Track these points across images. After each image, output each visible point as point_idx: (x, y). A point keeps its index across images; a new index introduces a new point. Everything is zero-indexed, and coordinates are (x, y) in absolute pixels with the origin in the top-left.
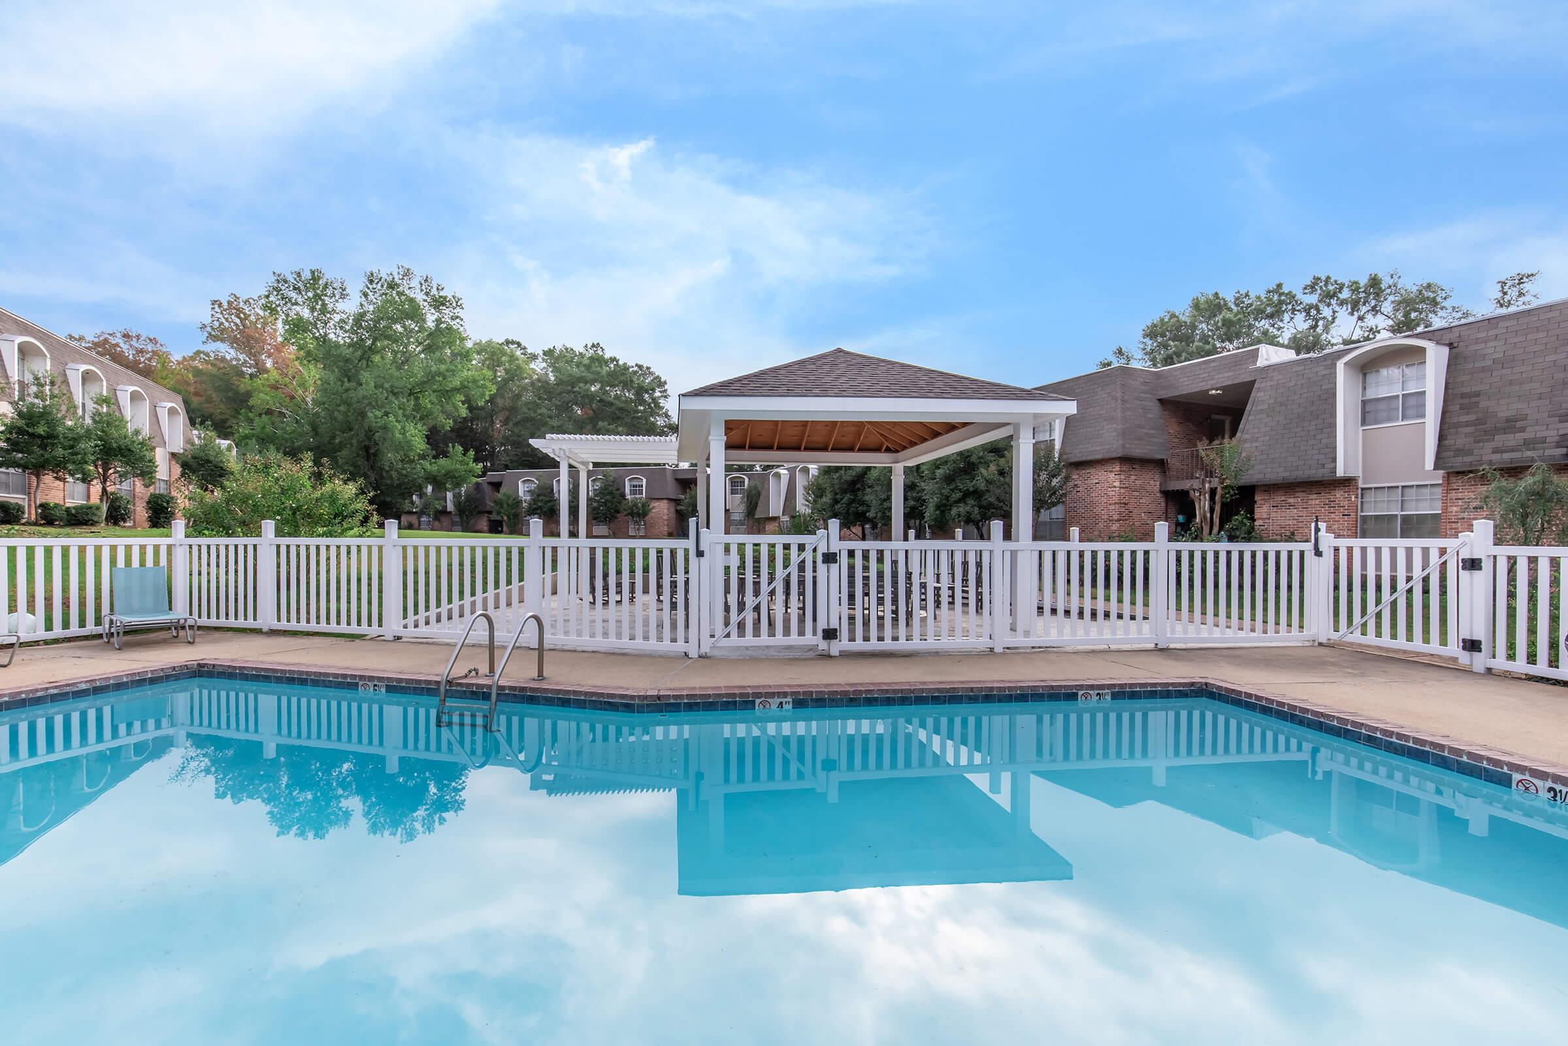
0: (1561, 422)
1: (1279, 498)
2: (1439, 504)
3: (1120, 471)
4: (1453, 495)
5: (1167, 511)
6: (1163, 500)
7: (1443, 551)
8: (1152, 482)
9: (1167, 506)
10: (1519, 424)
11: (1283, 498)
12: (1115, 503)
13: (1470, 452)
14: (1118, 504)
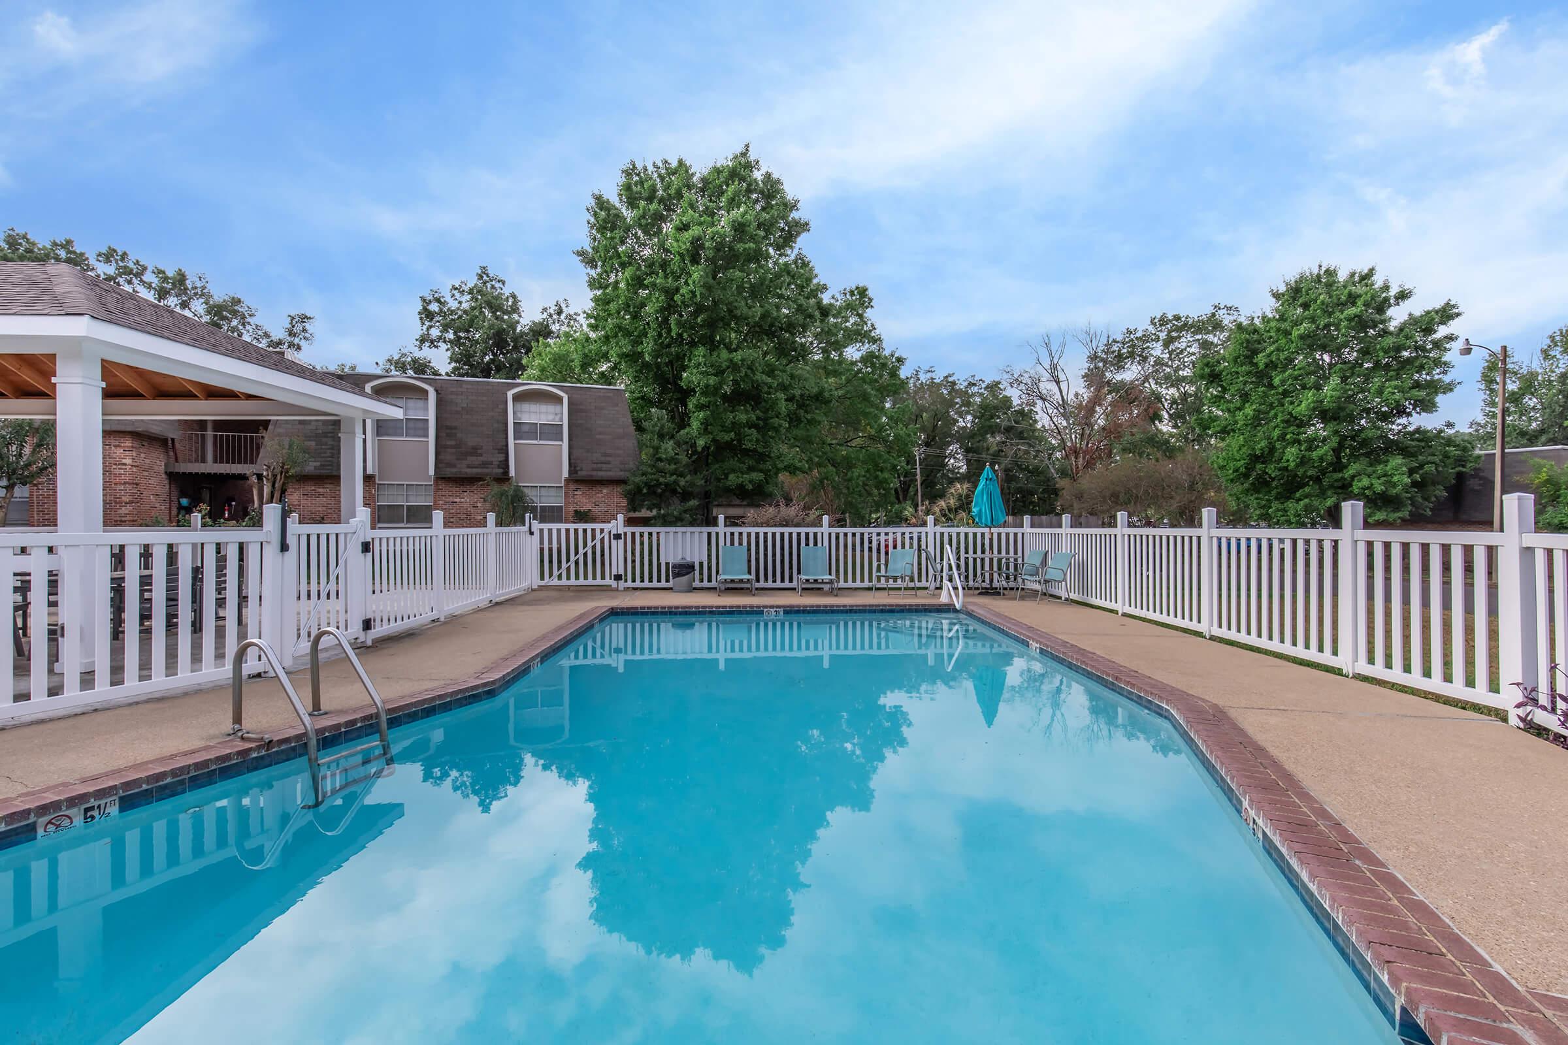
0: (499, 453)
1: (310, 488)
2: (432, 499)
3: (132, 447)
4: (440, 493)
5: (170, 493)
6: (167, 482)
7: (602, 531)
8: (158, 462)
9: (170, 489)
10: (479, 451)
11: (313, 488)
12: (125, 483)
13: (454, 466)
14: (129, 484)
